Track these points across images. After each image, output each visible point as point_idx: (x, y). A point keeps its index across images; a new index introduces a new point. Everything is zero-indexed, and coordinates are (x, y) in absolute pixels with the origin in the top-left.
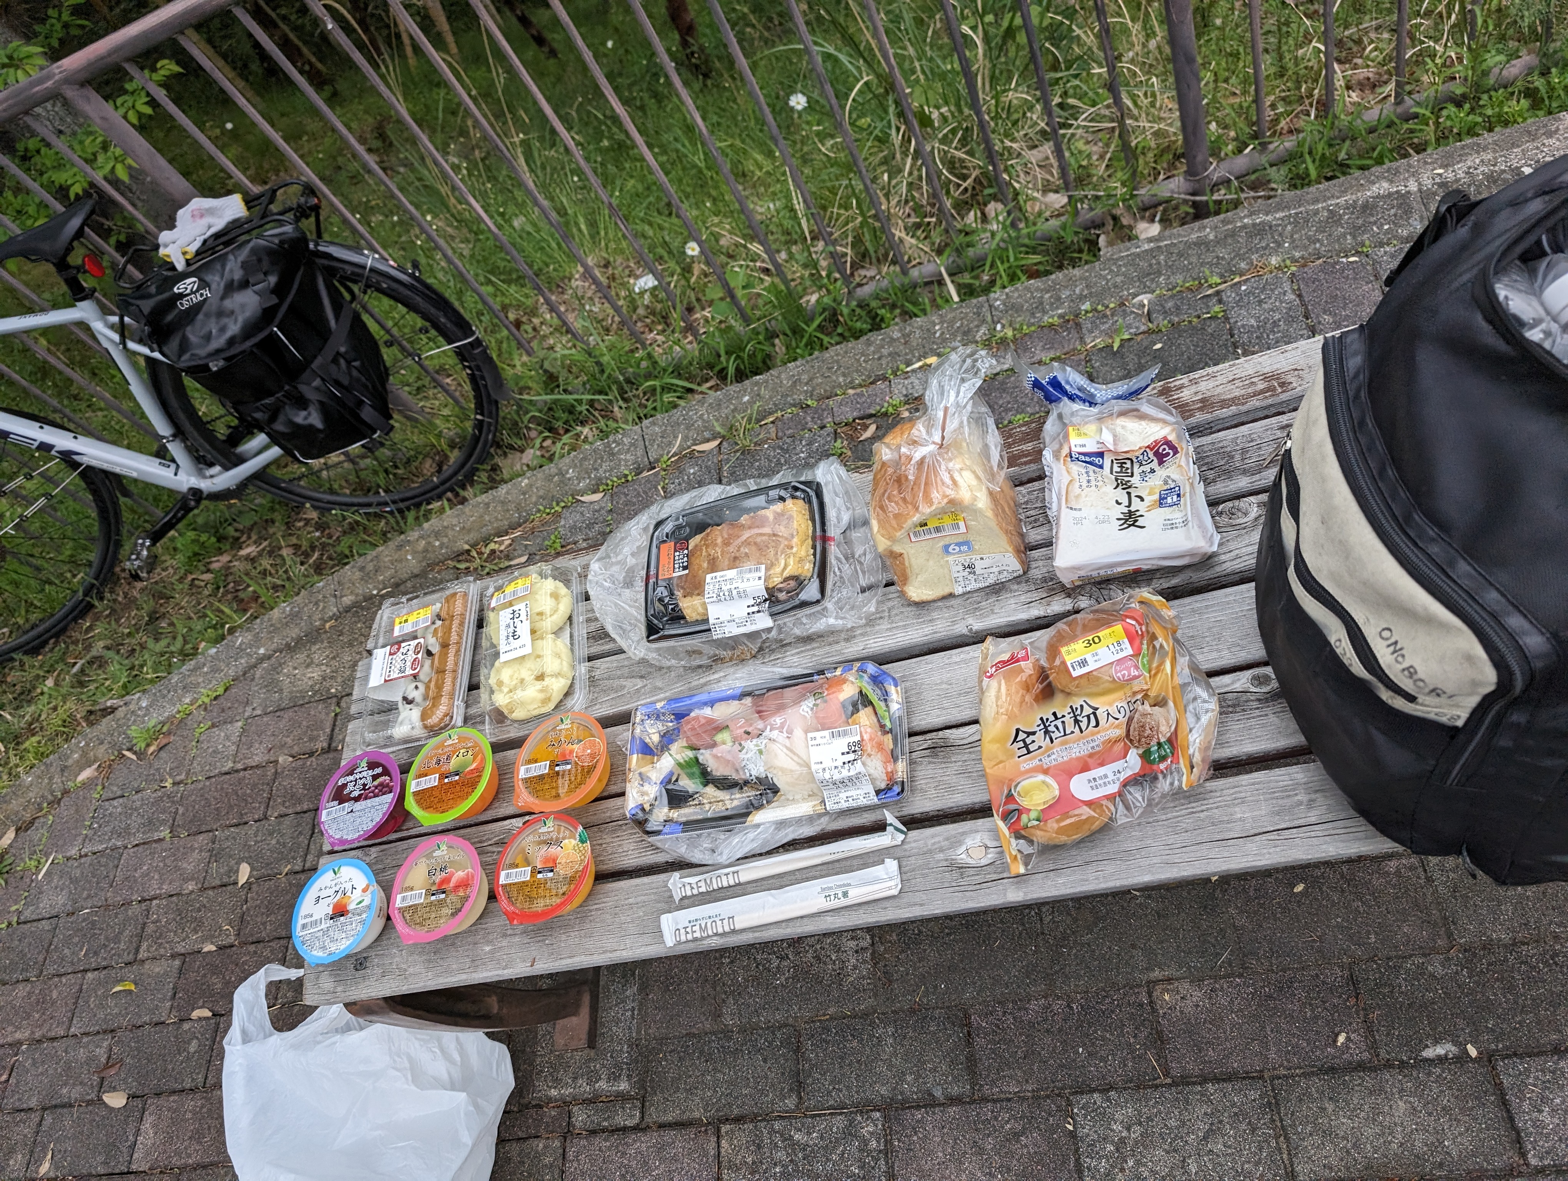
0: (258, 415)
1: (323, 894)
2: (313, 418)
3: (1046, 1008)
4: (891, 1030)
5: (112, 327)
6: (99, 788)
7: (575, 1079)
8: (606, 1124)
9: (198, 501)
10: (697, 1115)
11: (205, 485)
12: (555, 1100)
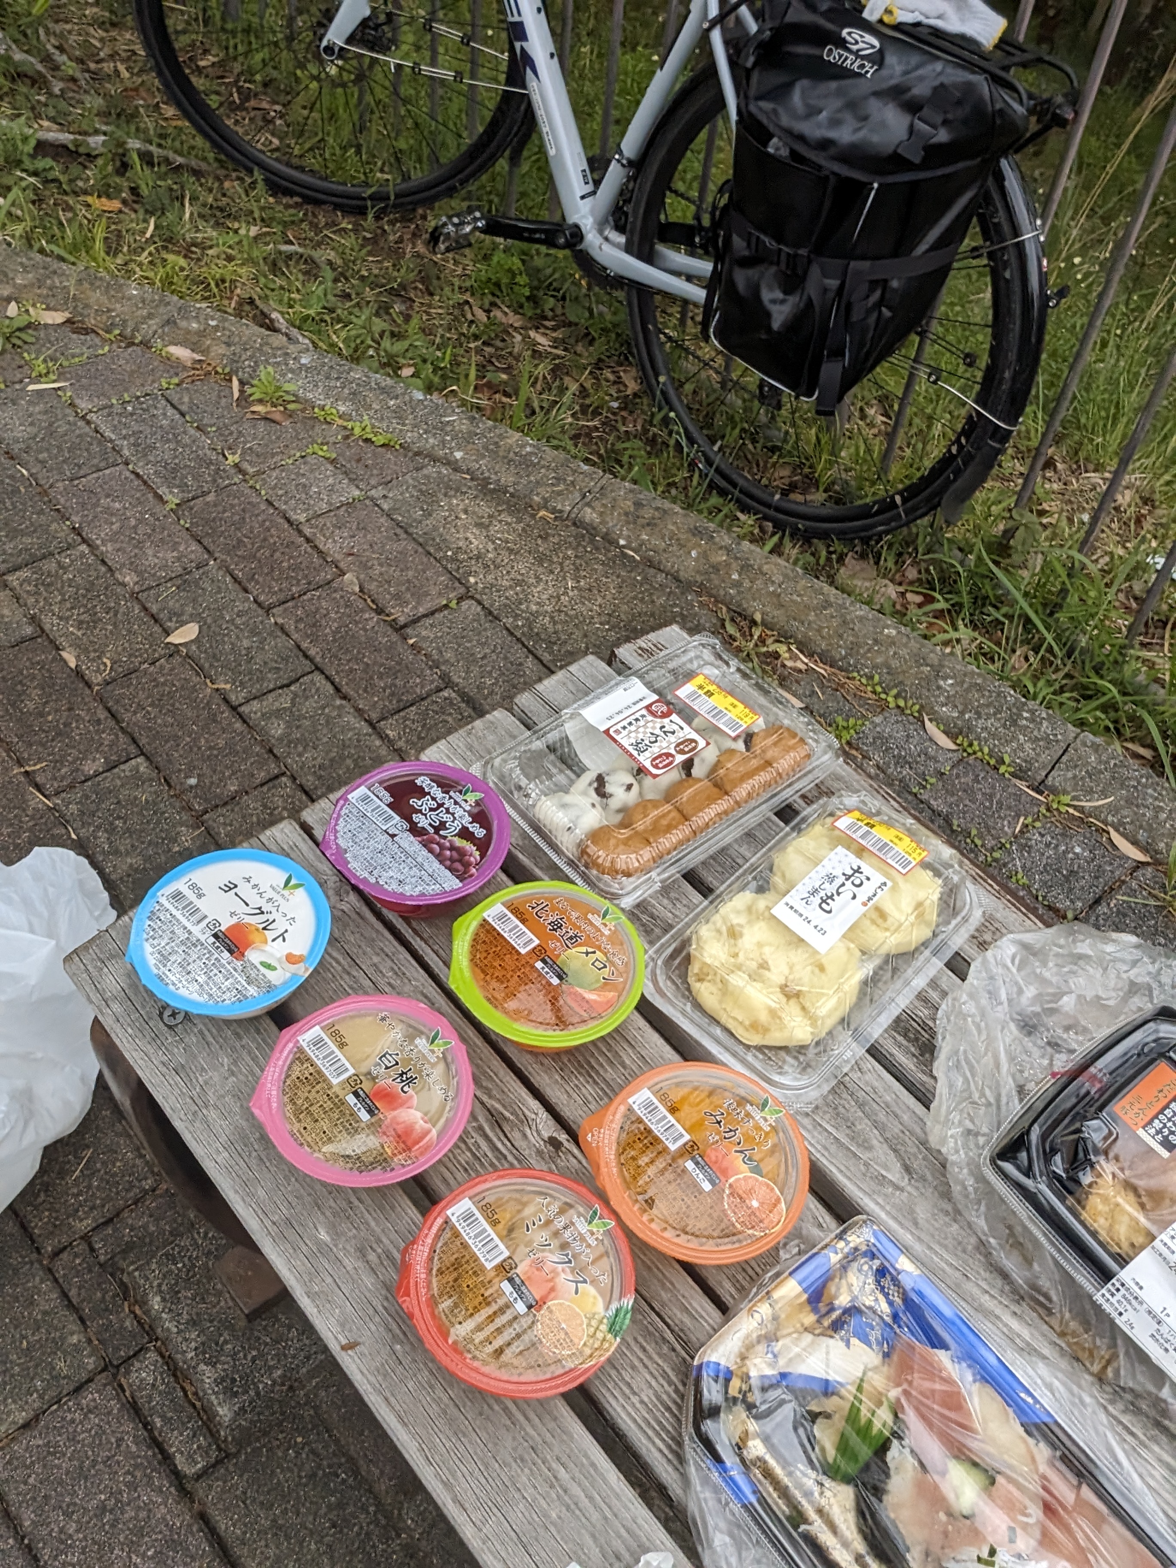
0: (738, 242)
1: (244, 890)
2: (781, 311)
6: (176, 380)
7: (193, 1323)
8: (158, 1422)
9: (569, 245)
11: (592, 239)
12: (147, 1313)
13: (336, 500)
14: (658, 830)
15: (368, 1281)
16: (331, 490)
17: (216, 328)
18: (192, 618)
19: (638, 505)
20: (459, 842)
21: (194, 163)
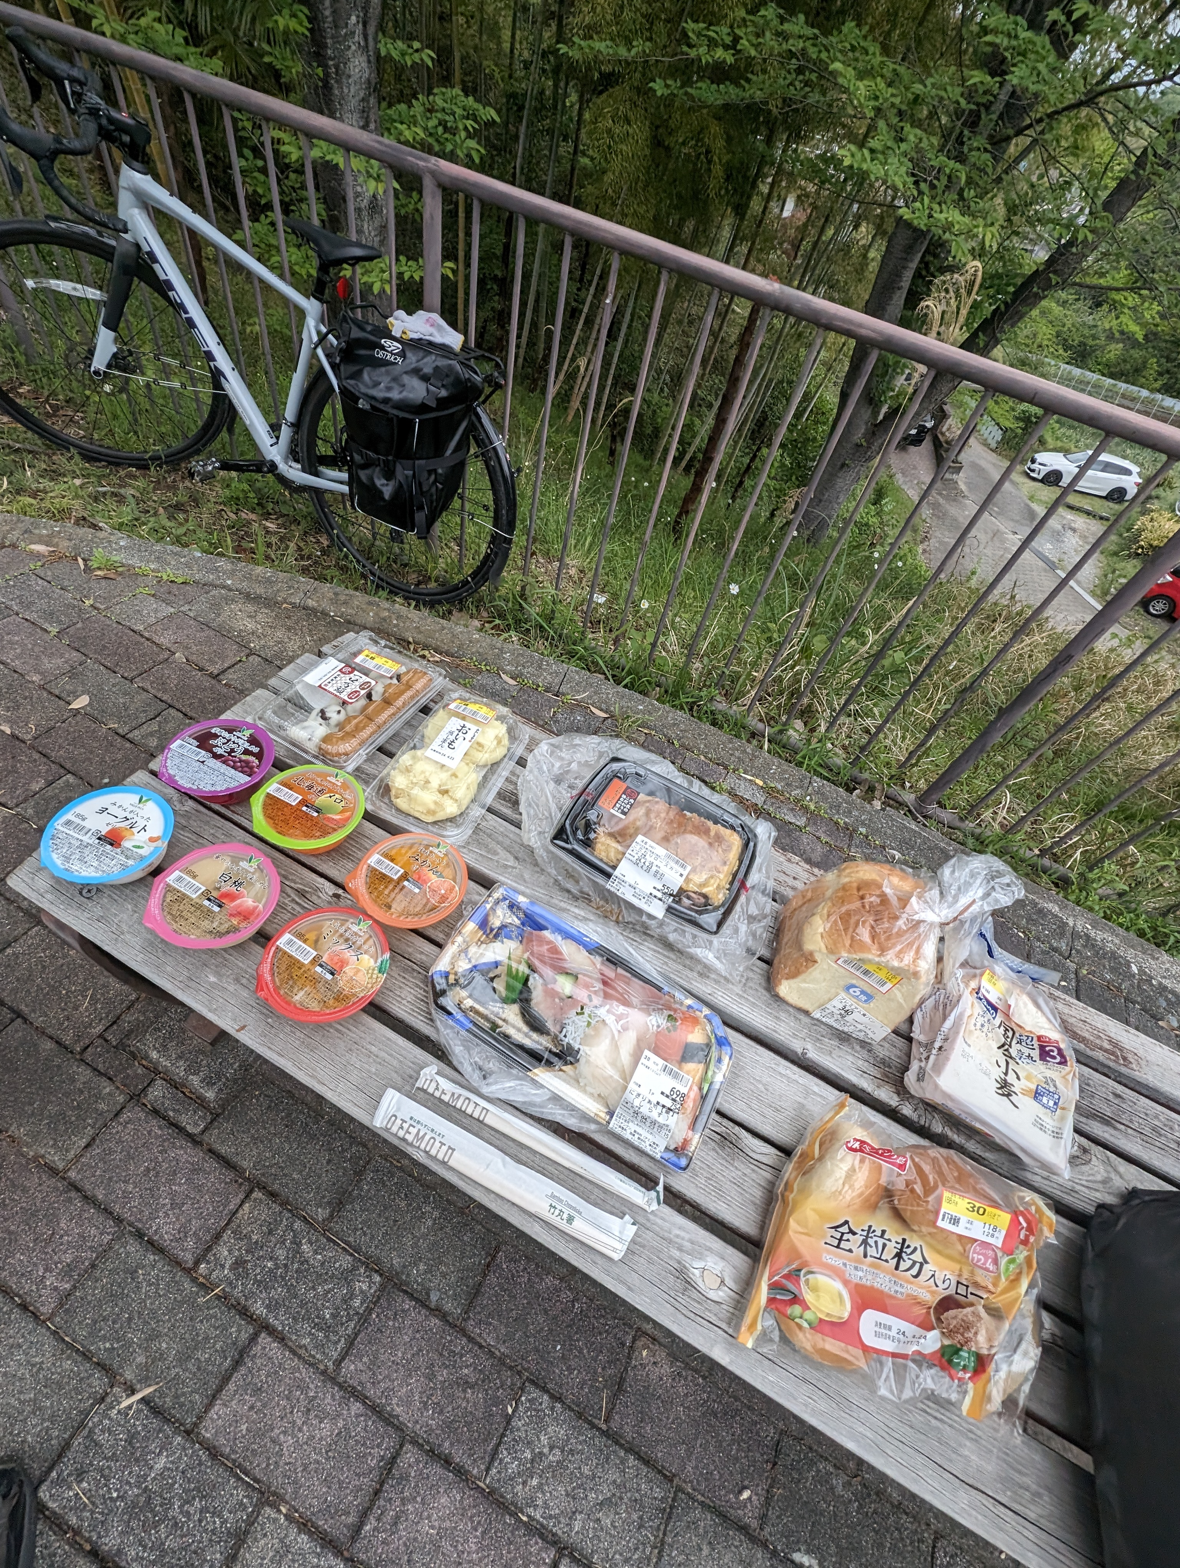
0: (357, 457)
1: (113, 810)
2: (387, 490)
3: (557, 1290)
4: (436, 1214)
5: (319, 332)
6: (39, 563)
7: (180, 1057)
8: (171, 1114)
9: (269, 471)
10: (245, 1164)
11: (282, 467)
12: (151, 1062)
13: (160, 615)
14: (358, 729)
15: (245, 994)
16: (156, 611)
17: (59, 532)
18: (83, 693)
19: (336, 594)
20: (244, 757)
21: (28, 447)
